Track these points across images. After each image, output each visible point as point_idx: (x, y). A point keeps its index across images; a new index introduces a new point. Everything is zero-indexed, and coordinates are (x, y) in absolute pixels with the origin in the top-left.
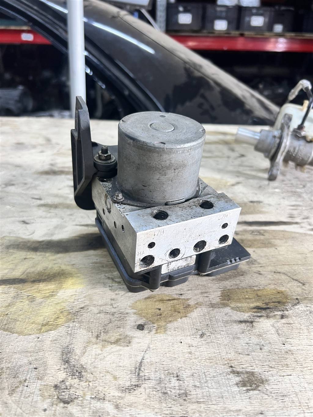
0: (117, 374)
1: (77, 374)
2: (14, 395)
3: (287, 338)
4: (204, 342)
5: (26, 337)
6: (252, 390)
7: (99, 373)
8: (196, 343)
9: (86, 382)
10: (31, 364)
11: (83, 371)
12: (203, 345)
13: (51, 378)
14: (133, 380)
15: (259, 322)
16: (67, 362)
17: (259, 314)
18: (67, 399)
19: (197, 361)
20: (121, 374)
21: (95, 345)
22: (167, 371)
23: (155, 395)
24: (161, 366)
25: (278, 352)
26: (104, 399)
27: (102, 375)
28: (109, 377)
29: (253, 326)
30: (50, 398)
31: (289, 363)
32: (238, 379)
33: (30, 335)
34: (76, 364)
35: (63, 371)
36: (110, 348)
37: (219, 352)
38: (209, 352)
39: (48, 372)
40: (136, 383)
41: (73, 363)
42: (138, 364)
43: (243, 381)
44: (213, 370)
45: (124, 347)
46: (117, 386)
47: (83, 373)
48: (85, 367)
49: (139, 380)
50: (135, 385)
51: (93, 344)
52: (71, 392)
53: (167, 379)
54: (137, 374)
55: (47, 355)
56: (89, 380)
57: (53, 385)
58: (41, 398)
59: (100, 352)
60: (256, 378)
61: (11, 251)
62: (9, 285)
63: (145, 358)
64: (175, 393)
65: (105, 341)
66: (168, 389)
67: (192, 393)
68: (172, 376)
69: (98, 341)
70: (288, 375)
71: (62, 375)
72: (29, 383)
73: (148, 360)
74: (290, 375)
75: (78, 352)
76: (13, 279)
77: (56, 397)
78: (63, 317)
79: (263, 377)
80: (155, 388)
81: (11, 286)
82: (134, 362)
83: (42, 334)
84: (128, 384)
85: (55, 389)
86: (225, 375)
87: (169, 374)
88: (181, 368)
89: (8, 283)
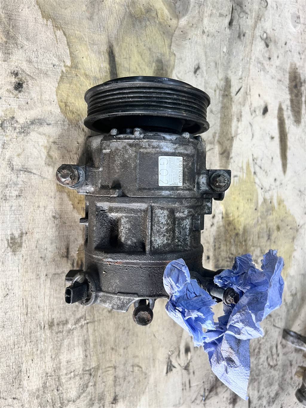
0: (22, 156)
1: (22, 131)
2: (7, 93)
3: (52, 279)
4: (48, 218)
5: (55, 93)
6: (8, 243)
7: (23, 144)
8: (48, 212)
9: (16, 137)
10: (31, 99)
11: (25, 134)
12: (46, 216)
13: (20, 114)
14: (17, 167)
15: (67, 262)
16: (32, 123)
17: (75, 265)
18: (4, 125)
19: (32, 210)
20: (22, 159)
21: (47, 141)
22: (23, 189)
23: (6, 180)
24: (28, 185)
25: (39, 269)
26: (3, 148)
27: (22, 146)
28: (20, 151)
29: (63, 257)
30: (5, 114)
31: (29, 274)
32: (17, 235)
33: (57, 95)
34: (31, 129)
35: (25, 121)
36: (44, 152)
37: (39, 227)
38: (39, 220)
39: (25, 112)
40: (14, 169)
41: (32, 127)
42: (30, 170)
43: (15, 239)
44: (24, 220)
45: (45, 161)
46: (13, 156)
47: (23, 134)
48: (28, 135)
49: (17, 170)
50: (13, 168)
51: (47, 140)
52: (9, 128)
53: (18, 189)
54: (22, 169)
55: (39, 109)
56: (18, 139)
57: (14, 116)
58: (5, 109)
59: (40, 145)
60: (17, 248)
61: (154, 64)
62: (110, 71)
63: (35, 175)
64: (7, 193)
65: (50, 148)
66: (10, 189)
67: (7, 204)
68: (20, 192)
69: (51, 143)
70: (19, 270)
71: (21, 120)
72: (16, 100)
73: (33, 177)
74: (19, 272)
75: (41, 129)
76: (117, 73)
77: (5, 119)
78: (74, 116)
79: (18, 253)
80: (11, 180)
81: (109, 73)
82: (32, 167)
83: (57, 103)
84: (14, 163)
85: (11, 118)
86: (20, 227)
87: (21, 191)
88: (26, 198)
89: (111, 70)
